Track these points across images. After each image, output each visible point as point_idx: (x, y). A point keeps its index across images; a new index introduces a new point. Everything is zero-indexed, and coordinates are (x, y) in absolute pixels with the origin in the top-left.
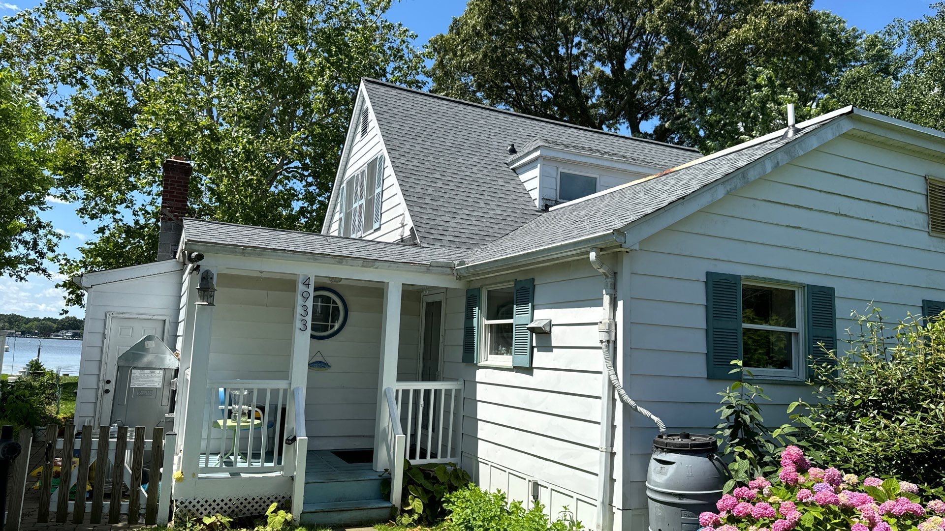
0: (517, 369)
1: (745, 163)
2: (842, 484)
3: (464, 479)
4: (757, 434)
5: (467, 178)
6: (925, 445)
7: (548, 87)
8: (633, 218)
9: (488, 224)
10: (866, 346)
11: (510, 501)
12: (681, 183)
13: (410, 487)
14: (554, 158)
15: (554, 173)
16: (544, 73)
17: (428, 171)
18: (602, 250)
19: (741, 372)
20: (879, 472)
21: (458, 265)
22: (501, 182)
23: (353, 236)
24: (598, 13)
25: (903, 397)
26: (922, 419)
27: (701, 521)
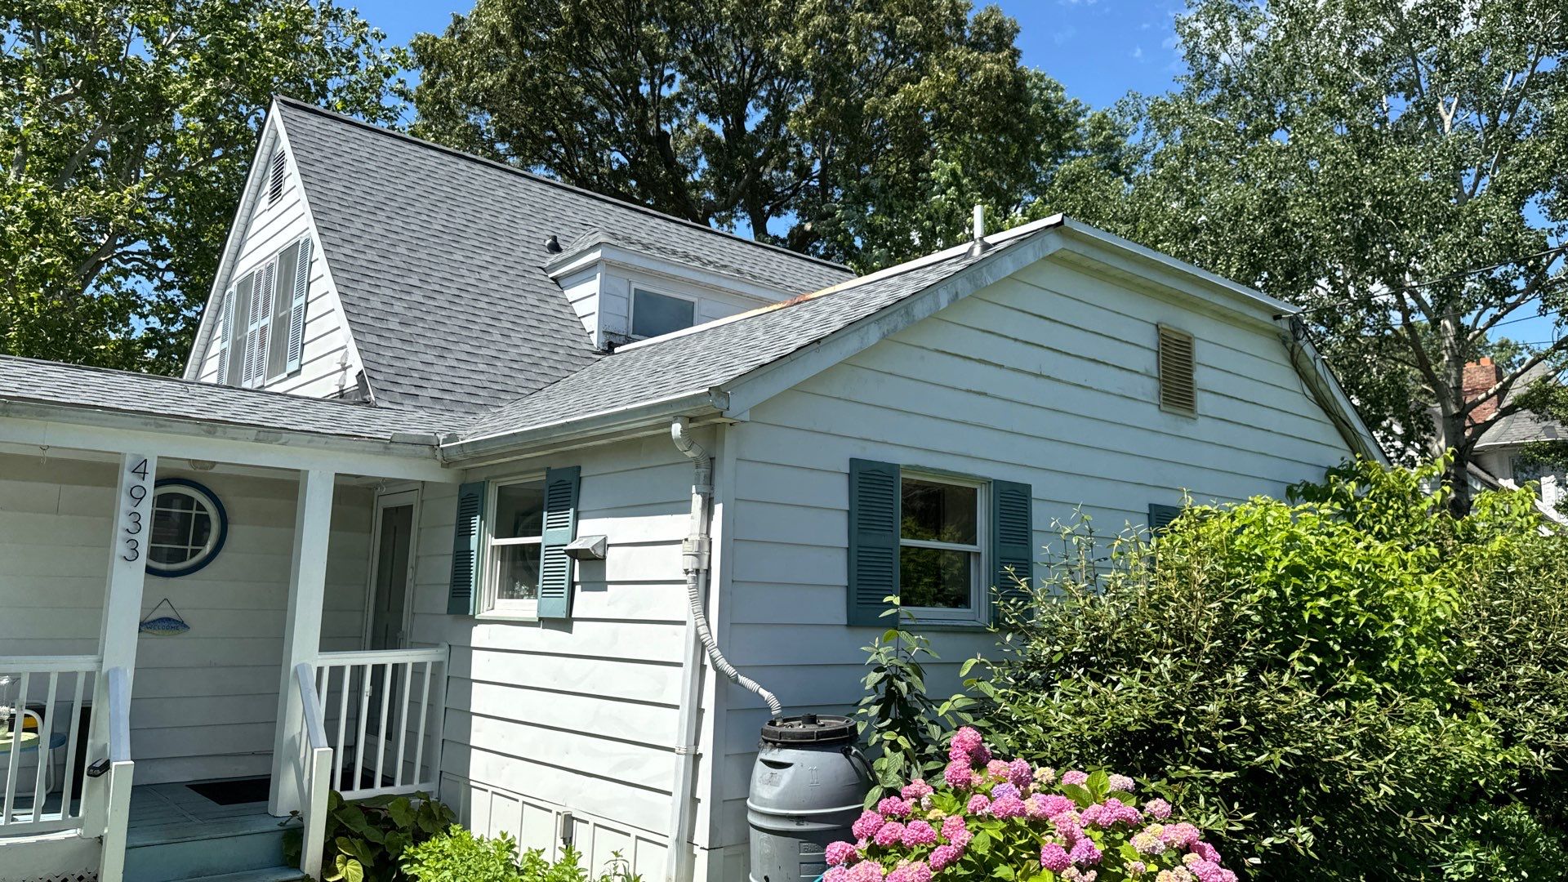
0: (546, 622)
1: (911, 292)
2: (1032, 784)
3: (442, 819)
4: (918, 712)
5: (470, 289)
6: (1145, 719)
7: (620, 144)
8: (742, 370)
9: (507, 372)
10: (1071, 573)
11: (523, 850)
12: (818, 319)
13: (339, 840)
14: (625, 264)
15: (625, 289)
16: (614, 122)
17: (395, 271)
18: (691, 420)
19: (897, 614)
20: (1085, 761)
21: (445, 441)
22: (532, 299)
23: (247, 385)
24: (704, 34)
25: (1118, 648)
26: (1143, 679)
27: (829, 857)
